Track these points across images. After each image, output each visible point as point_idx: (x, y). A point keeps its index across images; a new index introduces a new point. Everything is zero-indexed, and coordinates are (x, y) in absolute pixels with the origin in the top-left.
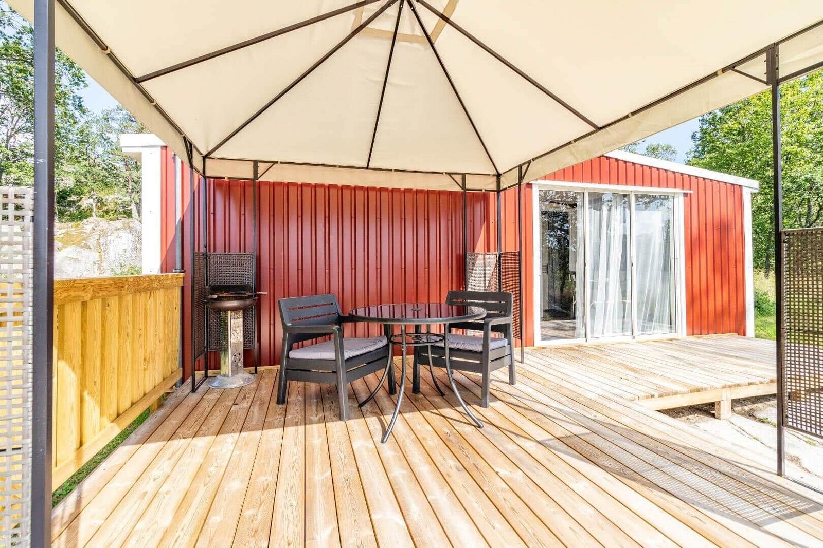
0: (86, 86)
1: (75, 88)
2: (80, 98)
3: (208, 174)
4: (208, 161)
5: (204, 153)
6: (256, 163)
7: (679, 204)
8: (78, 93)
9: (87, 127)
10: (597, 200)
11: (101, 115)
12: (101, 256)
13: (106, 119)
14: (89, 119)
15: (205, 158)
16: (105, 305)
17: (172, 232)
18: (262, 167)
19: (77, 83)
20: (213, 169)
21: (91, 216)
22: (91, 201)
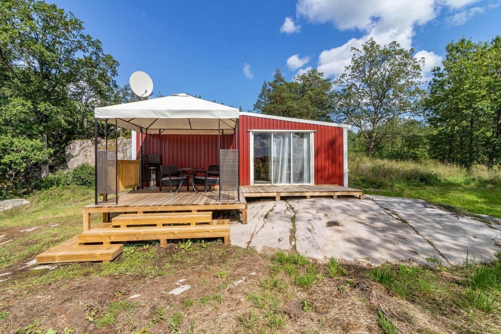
0: (117, 75)
1: (113, 77)
2: (115, 81)
3: (148, 133)
4: (148, 130)
5: (146, 128)
6: (160, 130)
7: (312, 136)
8: (114, 79)
9: (118, 94)
10: (277, 135)
11: (124, 88)
12: (124, 156)
13: (126, 90)
14: (119, 90)
15: (147, 129)
16: (122, 165)
17: (139, 149)
18: (161, 131)
19: (114, 75)
20: (149, 132)
21: (120, 136)
22: (120, 129)
